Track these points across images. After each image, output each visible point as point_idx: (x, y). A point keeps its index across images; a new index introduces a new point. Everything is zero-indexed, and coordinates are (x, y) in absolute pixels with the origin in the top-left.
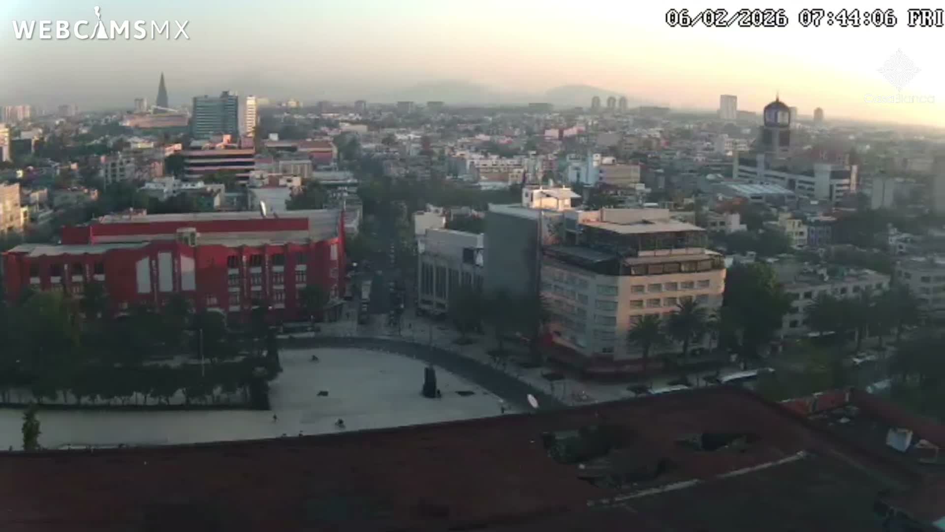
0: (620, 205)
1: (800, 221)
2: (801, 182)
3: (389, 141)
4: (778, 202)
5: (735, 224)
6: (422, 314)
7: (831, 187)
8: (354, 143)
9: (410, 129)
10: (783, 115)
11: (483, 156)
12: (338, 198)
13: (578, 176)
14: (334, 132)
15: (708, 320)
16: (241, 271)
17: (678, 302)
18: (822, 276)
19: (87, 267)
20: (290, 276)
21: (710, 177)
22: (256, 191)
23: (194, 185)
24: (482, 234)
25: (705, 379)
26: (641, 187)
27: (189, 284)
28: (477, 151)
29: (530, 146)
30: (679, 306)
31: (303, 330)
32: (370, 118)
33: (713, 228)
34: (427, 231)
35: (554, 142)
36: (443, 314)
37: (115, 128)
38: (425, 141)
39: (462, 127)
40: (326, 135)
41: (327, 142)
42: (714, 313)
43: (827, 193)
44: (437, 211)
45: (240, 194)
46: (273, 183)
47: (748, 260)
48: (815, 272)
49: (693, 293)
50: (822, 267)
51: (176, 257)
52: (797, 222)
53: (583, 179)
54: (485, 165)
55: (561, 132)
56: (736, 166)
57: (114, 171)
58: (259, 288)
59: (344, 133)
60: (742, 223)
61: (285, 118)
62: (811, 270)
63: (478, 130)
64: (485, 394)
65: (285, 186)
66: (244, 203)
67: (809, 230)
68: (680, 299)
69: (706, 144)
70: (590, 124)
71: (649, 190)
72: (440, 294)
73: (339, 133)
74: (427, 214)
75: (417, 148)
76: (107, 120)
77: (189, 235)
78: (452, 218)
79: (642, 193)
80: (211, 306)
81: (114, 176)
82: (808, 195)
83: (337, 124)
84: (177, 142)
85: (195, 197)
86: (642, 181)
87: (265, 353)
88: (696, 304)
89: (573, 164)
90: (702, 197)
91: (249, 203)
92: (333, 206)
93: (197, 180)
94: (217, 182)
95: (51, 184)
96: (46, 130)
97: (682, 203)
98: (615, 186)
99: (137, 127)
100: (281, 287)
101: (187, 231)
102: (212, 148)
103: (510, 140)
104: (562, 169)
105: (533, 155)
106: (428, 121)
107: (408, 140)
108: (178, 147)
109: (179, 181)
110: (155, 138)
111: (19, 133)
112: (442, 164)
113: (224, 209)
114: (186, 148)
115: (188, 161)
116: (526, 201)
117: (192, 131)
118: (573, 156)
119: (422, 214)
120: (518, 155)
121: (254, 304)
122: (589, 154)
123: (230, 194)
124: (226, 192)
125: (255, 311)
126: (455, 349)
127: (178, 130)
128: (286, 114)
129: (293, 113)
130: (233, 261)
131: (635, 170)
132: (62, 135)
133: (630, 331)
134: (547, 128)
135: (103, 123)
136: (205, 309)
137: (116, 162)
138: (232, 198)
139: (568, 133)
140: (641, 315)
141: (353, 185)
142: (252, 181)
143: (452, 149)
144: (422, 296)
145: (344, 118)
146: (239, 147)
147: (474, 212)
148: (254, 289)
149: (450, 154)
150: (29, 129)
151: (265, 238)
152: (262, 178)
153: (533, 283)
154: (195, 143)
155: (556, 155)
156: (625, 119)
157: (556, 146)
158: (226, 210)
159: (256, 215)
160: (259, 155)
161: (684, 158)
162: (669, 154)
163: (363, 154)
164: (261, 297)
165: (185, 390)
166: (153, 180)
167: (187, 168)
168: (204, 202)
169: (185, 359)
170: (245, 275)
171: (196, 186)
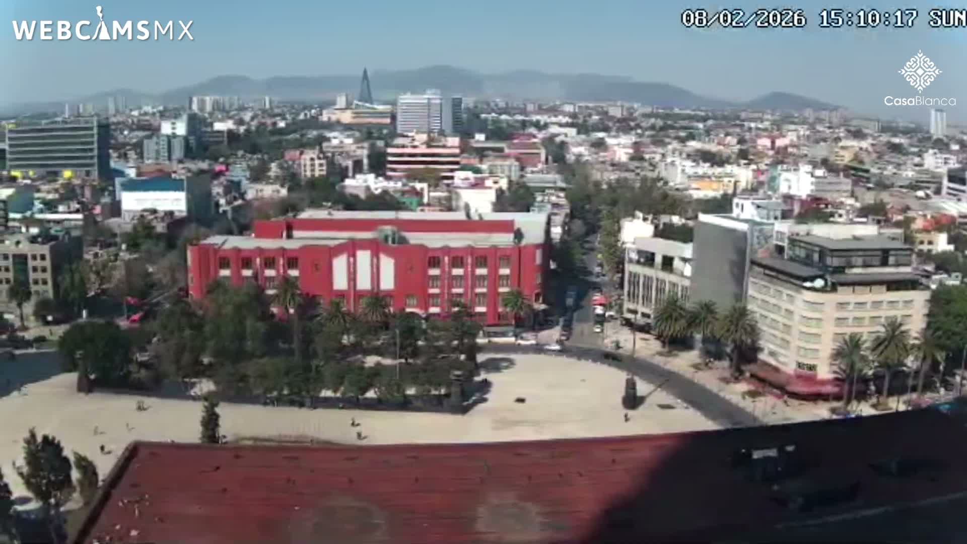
0: (832, 219)
3: (600, 145)
5: (942, 243)
6: (628, 323)
9: (621, 134)
11: (694, 164)
12: (545, 201)
13: (790, 187)
14: (541, 135)
15: (911, 342)
16: (443, 272)
17: (883, 320)
19: (281, 262)
20: (495, 280)
21: (920, 193)
22: (459, 191)
23: (396, 184)
24: (691, 244)
25: (905, 402)
26: (851, 201)
27: (388, 282)
28: (688, 157)
29: (743, 154)
30: (884, 326)
31: (504, 334)
32: (580, 121)
33: (921, 247)
34: (635, 239)
35: (766, 151)
36: (647, 324)
37: (314, 122)
38: (636, 145)
39: (672, 132)
40: (534, 137)
41: (535, 143)
42: (917, 335)
44: (645, 219)
45: (445, 194)
46: (478, 185)
47: (953, 281)
49: (898, 313)
51: (375, 255)
53: (793, 192)
54: (696, 173)
55: (773, 143)
56: (946, 183)
57: (313, 165)
58: (460, 291)
59: (553, 136)
60: (949, 243)
61: (493, 117)
63: (692, 137)
64: (687, 408)
65: (490, 188)
66: (447, 205)
68: (887, 318)
69: (917, 160)
70: (802, 134)
71: (858, 205)
72: (646, 304)
73: (548, 135)
74: (635, 221)
75: (627, 153)
76: (306, 115)
77: (390, 233)
78: (661, 226)
79: (851, 205)
80: (410, 306)
81: (313, 170)
83: (546, 126)
84: (379, 138)
85: (397, 195)
86: (853, 195)
87: (463, 357)
88: (901, 325)
89: (785, 175)
90: (911, 214)
91: (454, 203)
92: (540, 209)
93: (399, 179)
94: (421, 180)
95: (245, 176)
96: (241, 122)
97: (892, 219)
98: (826, 199)
99: (338, 122)
100: (484, 290)
101: (388, 229)
102: (415, 147)
103: (721, 147)
104: (773, 179)
105: (745, 164)
106: (638, 126)
107: (618, 145)
108: (380, 144)
109: (381, 179)
110: (357, 134)
111: (211, 125)
112: (653, 171)
113: (426, 208)
114: (387, 145)
115: (390, 159)
116: (736, 211)
117: (395, 128)
118: (785, 166)
119: (631, 221)
120: (730, 163)
121: (454, 306)
122: (800, 165)
123: (432, 194)
124: (429, 191)
125: (455, 313)
126: (659, 361)
127: (381, 126)
128: (494, 115)
129: (500, 114)
130: (434, 262)
131: (846, 184)
132: (258, 128)
133: (834, 349)
134: (758, 136)
135: (302, 117)
136: (404, 309)
137: (315, 156)
138: (434, 198)
139: (780, 143)
140: (845, 334)
141: (562, 189)
142: (457, 182)
143: (663, 155)
144: (627, 305)
145: (554, 119)
146: (444, 147)
147: (683, 221)
148: (456, 290)
149: (661, 161)
150: (221, 120)
151: (468, 239)
152: (467, 179)
153: (740, 296)
154: (399, 141)
155: (766, 165)
156: (837, 131)
157: (767, 155)
158: (429, 210)
159: (460, 216)
160: (465, 155)
161: (895, 174)
162: (879, 168)
163: (573, 158)
164: (463, 300)
165: (376, 390)
166: (354, 177)
167: (389, 166)
168: (406, 199)
169: (379, 359)
170: (446, 275)
171: (399, 184)
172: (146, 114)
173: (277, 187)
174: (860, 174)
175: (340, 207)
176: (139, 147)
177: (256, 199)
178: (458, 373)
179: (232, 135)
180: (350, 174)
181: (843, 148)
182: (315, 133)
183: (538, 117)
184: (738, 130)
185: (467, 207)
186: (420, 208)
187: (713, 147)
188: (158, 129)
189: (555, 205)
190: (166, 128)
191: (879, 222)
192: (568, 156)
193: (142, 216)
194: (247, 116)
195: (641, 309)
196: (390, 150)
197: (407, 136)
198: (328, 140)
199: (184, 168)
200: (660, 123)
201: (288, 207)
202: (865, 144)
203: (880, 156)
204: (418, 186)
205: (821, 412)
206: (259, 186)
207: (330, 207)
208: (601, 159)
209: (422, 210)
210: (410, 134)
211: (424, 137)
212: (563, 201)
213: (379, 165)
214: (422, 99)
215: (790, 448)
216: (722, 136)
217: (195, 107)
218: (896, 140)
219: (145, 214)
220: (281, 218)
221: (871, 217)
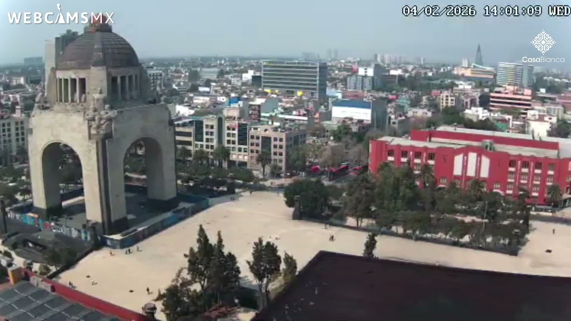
16: (517, 170)
19: (425, 155)
20: (545, 177)
22: (530, 122)
23: (494, 115)
27: (485, 173)
31: (546, 211)
37: (448, 74)
45: (522, 123)
46: (541, 119)
51: (479, 156)
57: (447, 100)
58: (525, 182)
61: (550, 79)
65: (547, 122)
66: (523, 129)
76: (444, 69)
77: (489, 144)
80: (496, 188)
81: (447, 103)
84: (486, 87)
85: (495, 122)
87: (521, 222)
91: (526, 129)
93: (497, 111)
94: (509, 114)
95: (407, 103)
96: (406, 71)
99: (463, 75)
100: (538, 183)
101: (488, 142)
102: (507, 93)
108: (486, 90)
109: (486, 111)
110: (474, 84)
111: (389, 71)
113: (511, 131)
114: (491, 91)
115: (492, 99)
117: (496, 81)
121: (521, 191)
123: (514, 123)
124: (513, 121)
125: (521, 195)
127: (488, 80)
129: (555, 78)
130: (512, 163)
132: (416, 75)
135: (442, 70)
136: (492, 190)
137: (449, 95)
138: (517, 125)
142: (529, 116)
146: (523, 94)
148: (522, 182)
150: (395, 69)
151: (531, 151)
152: (534, 115)
154: (497, 89)
158: (512, 132)
159: (529, 137)
160: (534, 100)
164: (525, 187)
165: (470, 236)
166: (470, 109)
167: (491, 104)
168: (499, 125)
169: (474, 218)
170: (518, 172)
171: (496, 115)
172: (350, 62)
173: (425, 110)
175: (462, 125)
176: (344, 81)
177: (413, 117)
178: (517, 231)
179: (401, 78)
180: (469, 107)
182: (449, 81)
185: (533, 132)
186: (507, 130)
188: (357, 71)
190: (361, 72)
193: (344, 121)
194: (410, 68)
196: (492, 94)
197: (502, 87)
198: (457, 86)
199: (371, 96)
201: (431, 123)
204: (507, 117)
206: (414, 110)
207: (456, 126)
209: (508, 132)
210: (504, 86)
211: (512, 88)
213: (485, 102)
217: (379, 59)
219: (347, 120)
220: (427, 130)
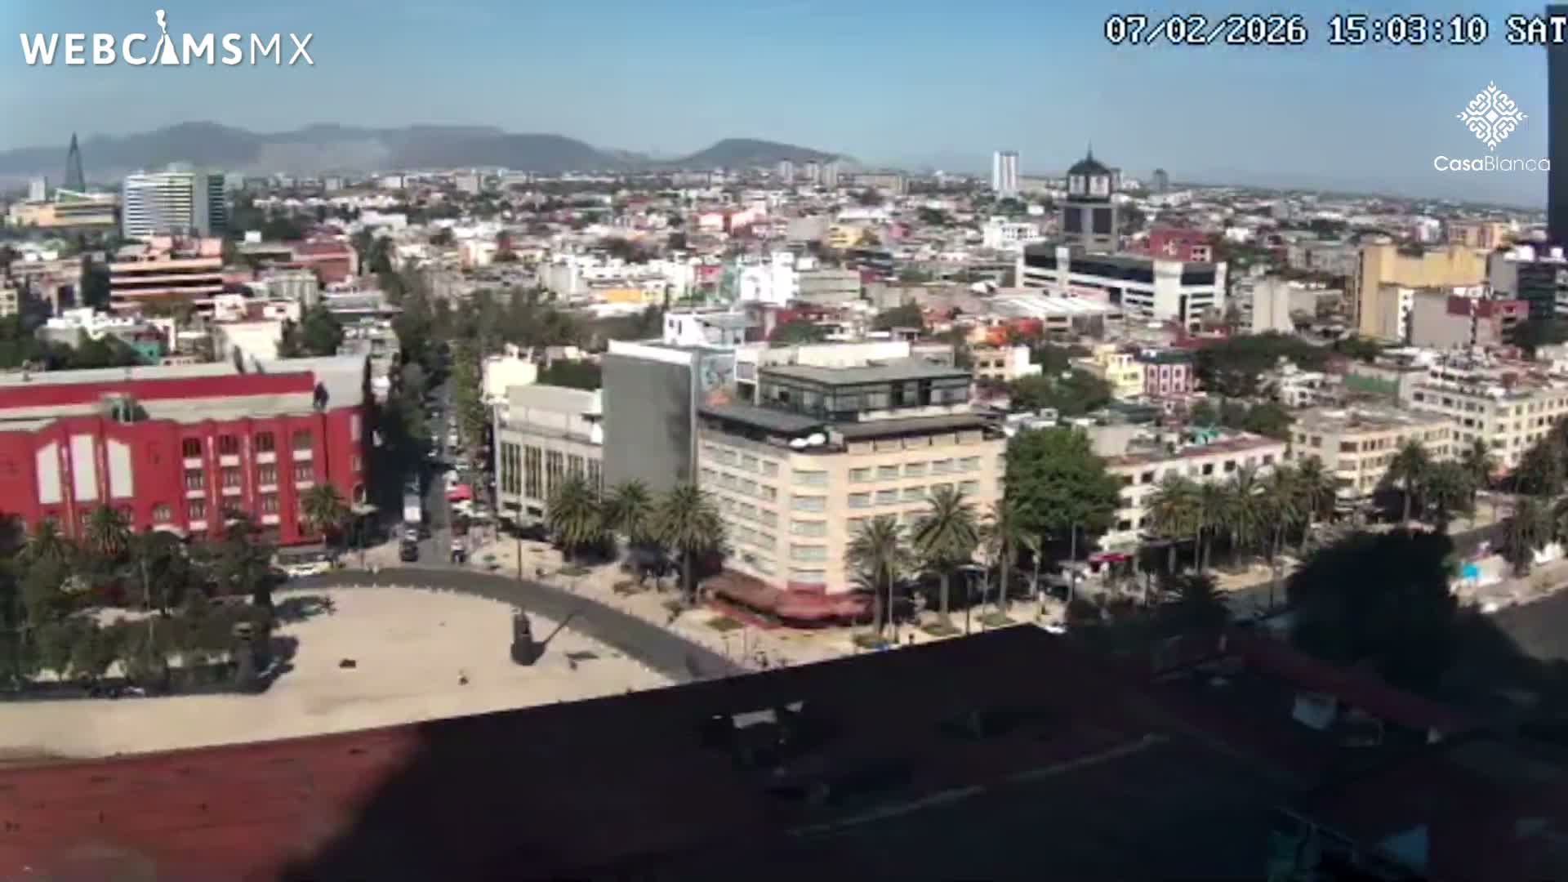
0: (830, 337)
1: (1131, 356)
2: (1130, 291)
3: (443, 239)
4: (1093, 327)
5: (1019, 364)
6: (508, 526)
7: (1183, 299)
8: (386, 243)
9: (477, 218)
10: (1099, 182)
11: (598, 262)
12: (361, 336)
13: (758, 290)
14: (350, 229)
15: (980, 523)
16: (207, 463)
17: (928, 492)
18: (1170, 447)
20: (288, 470)
21: (980, 287)
23: (125, 321)
24: (599, 392)
25: (979, 619)
26: (861, 306)
27: (123, 487)
28: (588, 250)
29: (677, 242)
30: (930, 501)
31: (311, 558)
32: (412, 202)
33: (984, 371)
34: (508, 388)
35: (716, 235)
36: (538, 526)
38: (502, 238)
39: (560, 214)
40: (340, 232)
41: (341, 242)
42: (990, 511)
43: (1175, 309)
44: (521, 356)
45: (202, 334)
46: (253, 315)
47: (1043, 421)
48: (1158, 439)
49: (953, 479)
50: (1171, 431)
51: (100, 441)
52: (1125, 357)
53: (764, 298)
54: (601, 276)
55: (727, 220)
56: (1021, 268)
58: (236, 491)
59: (369, 229)
60: (1033, 361)
61: (273, 205)
62: (1151, 436)
63: (593, 219)
64: (616, 656)
65: (273, 320)
66: (206, 351)
67: (1146, 370)
68: (933, 487)
69: (970, 233)
70: (775, 203)
71: (873, 311)
72: (532, 494)
73: (361, 228)
74: (506, 360)
75: (489, 251)
77: (120, 403)
78: (549, 365)
79: (862, 313)
80: (160, 522)
82: (1145, 313)
83: (356, 214)
84: (98, 248)
85: (130, 341)
86: (863, 295)
87: (250, 599)
88: (959, 496)
89: (749, 271)
90: (962, 320)
91: (217, 349)
92: (354, 350)
93: (131, 312)
94: (166, 314)
97: (932, 328)
98: (819, 306)
99: (34, 226)
100: (272, 488)
101: (117, 399)
102: (152, 259)
103: (642, 233)
104: (729, 279)
105: (681, 257)
106: (506, 205)
107: (475, 237)
108: (98, 257)
109: (102, 315)
110: (63, 243)
112: (532, 276)
113: (174, 360)
114: (110, 259)
115: (113, 281)
116: (669, 334)
117: (121, 232)
118: (748, 258)
119: (499, 360)
120: (656, 257)
121: (229, 517)
122: (774, 254)
123: (184, 335)
124: (177, 331)
125: (232, 529)
126: (562, 582)
127: (98, 229)
128: (273, 199)
129: (285, 198)
130: (193, 447)
131: (852, 279)
133: (849, 544)
134: (702, 212)
136: (149, 527)
138: (188, 341)
139: (739, 220)
140: (868, 517)
141: (387, 316)
142: (220, 313)
143: (548, 252)
144: (503, 497)
145: (369, 202)
146: (198, 256)
147: (584, 354)
148: (227, 491)
149: (544, 261)
151: (243, 406)
152: (235, 307)
153: (686, 469)
154: (128, 251)
155: (718, 256)
156: (834, 195)
157: (718, 242)
158: (179, 362)
159: (226, 368)
160: (231, 268)
161: (933, 258)
162: (907, 251)
163: (401, 263)
164: (240, 507)
165: (122, 664)
166: (60, 314)
167: (114, 293)
168: (144, 348)
169: (121, 612)
170: (212, 467)
171: (130, 322)
174: (875, 261)
175: (42, 365)
178: (244, 625)
180: (55, 311)
181: (843, 221)
183: (345, 200)
184: (668, 203)
185: (237, 353)
186: (163, 360)
187: (629, 234)
189: (379, 342)
191: (910, 336)
192: (392, 261)
195: (526, 502)
196: (114, 267)
197: (139, 243)
198: (20, 255)
200: (541, 199)
202: (880, 213)
203: (907, 229)
204: (160, 323)
205: (840, 644)
207: (27, 367)
208: (446, 263)
209: (168, 363)
210: (144, 238)
211: (166, 243)
212: (390, 335)
213: (98, 291)
214: (159, 180)
215: (795, 707)
216: (642, 214)
218: (935, 205)
221: (896, 330)
